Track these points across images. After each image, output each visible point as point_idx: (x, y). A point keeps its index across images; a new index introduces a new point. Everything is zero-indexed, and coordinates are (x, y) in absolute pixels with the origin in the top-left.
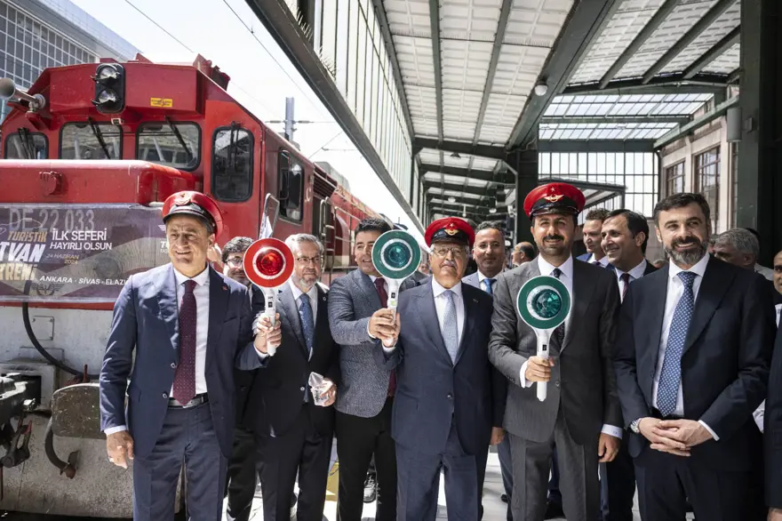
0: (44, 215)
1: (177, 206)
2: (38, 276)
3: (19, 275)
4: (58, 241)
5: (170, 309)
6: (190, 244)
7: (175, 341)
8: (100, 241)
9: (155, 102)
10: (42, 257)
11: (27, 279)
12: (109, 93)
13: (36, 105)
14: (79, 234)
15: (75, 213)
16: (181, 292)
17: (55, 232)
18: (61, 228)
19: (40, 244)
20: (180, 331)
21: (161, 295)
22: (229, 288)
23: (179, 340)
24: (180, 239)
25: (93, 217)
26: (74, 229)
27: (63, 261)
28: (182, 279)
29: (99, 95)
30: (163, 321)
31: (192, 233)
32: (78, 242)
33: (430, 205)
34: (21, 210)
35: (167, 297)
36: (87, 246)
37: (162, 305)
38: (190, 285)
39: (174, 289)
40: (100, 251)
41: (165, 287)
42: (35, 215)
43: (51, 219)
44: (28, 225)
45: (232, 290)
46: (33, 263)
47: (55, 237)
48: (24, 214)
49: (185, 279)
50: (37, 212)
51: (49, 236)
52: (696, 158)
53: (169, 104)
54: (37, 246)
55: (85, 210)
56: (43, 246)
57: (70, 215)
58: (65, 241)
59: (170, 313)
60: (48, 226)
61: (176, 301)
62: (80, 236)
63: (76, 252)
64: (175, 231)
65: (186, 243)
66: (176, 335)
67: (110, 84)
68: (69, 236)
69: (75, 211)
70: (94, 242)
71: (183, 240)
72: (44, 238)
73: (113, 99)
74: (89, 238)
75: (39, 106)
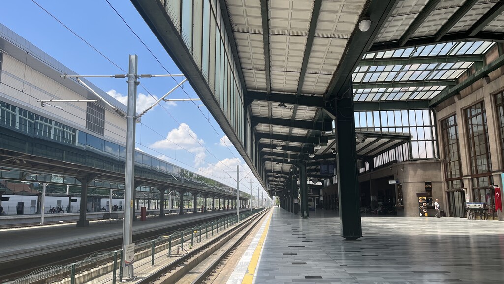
33: (262, 154)
52: (464, 111)
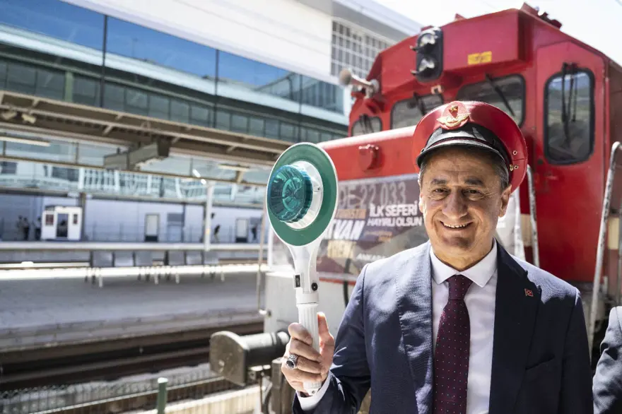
0: (364, 191)
1: (445, 131)
2: (356, 255)
3: (342, 253)
4: (375, 218)
5: (418, 331)
6: (471, 209)
7: (424, 402)
8: (411, 216)
9: (473, 60)
10: (362, 234)
11: (347, 257)
12: (428, 60)
13: (371, 91)
14: (393, 209)
15: (389, 187)
16: (442, 298)
17: (372, 207)
18: (377, 203)
19: (360, 220)
20: (434, 382)
21: (405, 304)
22: (537, 291)
23: (432, 400)
24: (452, 199)
25: (404, 190)
26: (388, 204)
27: (377, 238)
28: (444, 273)
29: (419, 64)
30: (406, 356)
31: (474, 188)
32: (392, 217)
34: (347, 188)
35: (415, 309)
36: (399, 222)
37: (406, 322)
38: (460, 286)
39: (427, 294)
40: (410, 227)
41: (414, 288)
42: (357, 192)
43: (370, 194)
44: (353, 202)
45: (544, 298)
46: (353, 241)
47: (372, 214)
48: (349, 191)
49: (451, 272)
50: (359, 188)
51: (368, 212)
53: (487, 57)
54: (357, 222)
55: (397, 183)
56: (363, 223)
57: (385, 190)
58: (380, 217)
59: (417, 341)
60: (367, 203)
61: (431, 316)
62: (394, 210)
63: (388, 229)
64: (443, 182)
65: (465, 208)
66: (426, 389)
67: (429, 51)
68: (384, 211)
69: (389, 184)
70: (406, 217)
71: (458, 203)
72: (363, 215)
73: (431, 65)
74: (401, 213)
75: (374, 91)
